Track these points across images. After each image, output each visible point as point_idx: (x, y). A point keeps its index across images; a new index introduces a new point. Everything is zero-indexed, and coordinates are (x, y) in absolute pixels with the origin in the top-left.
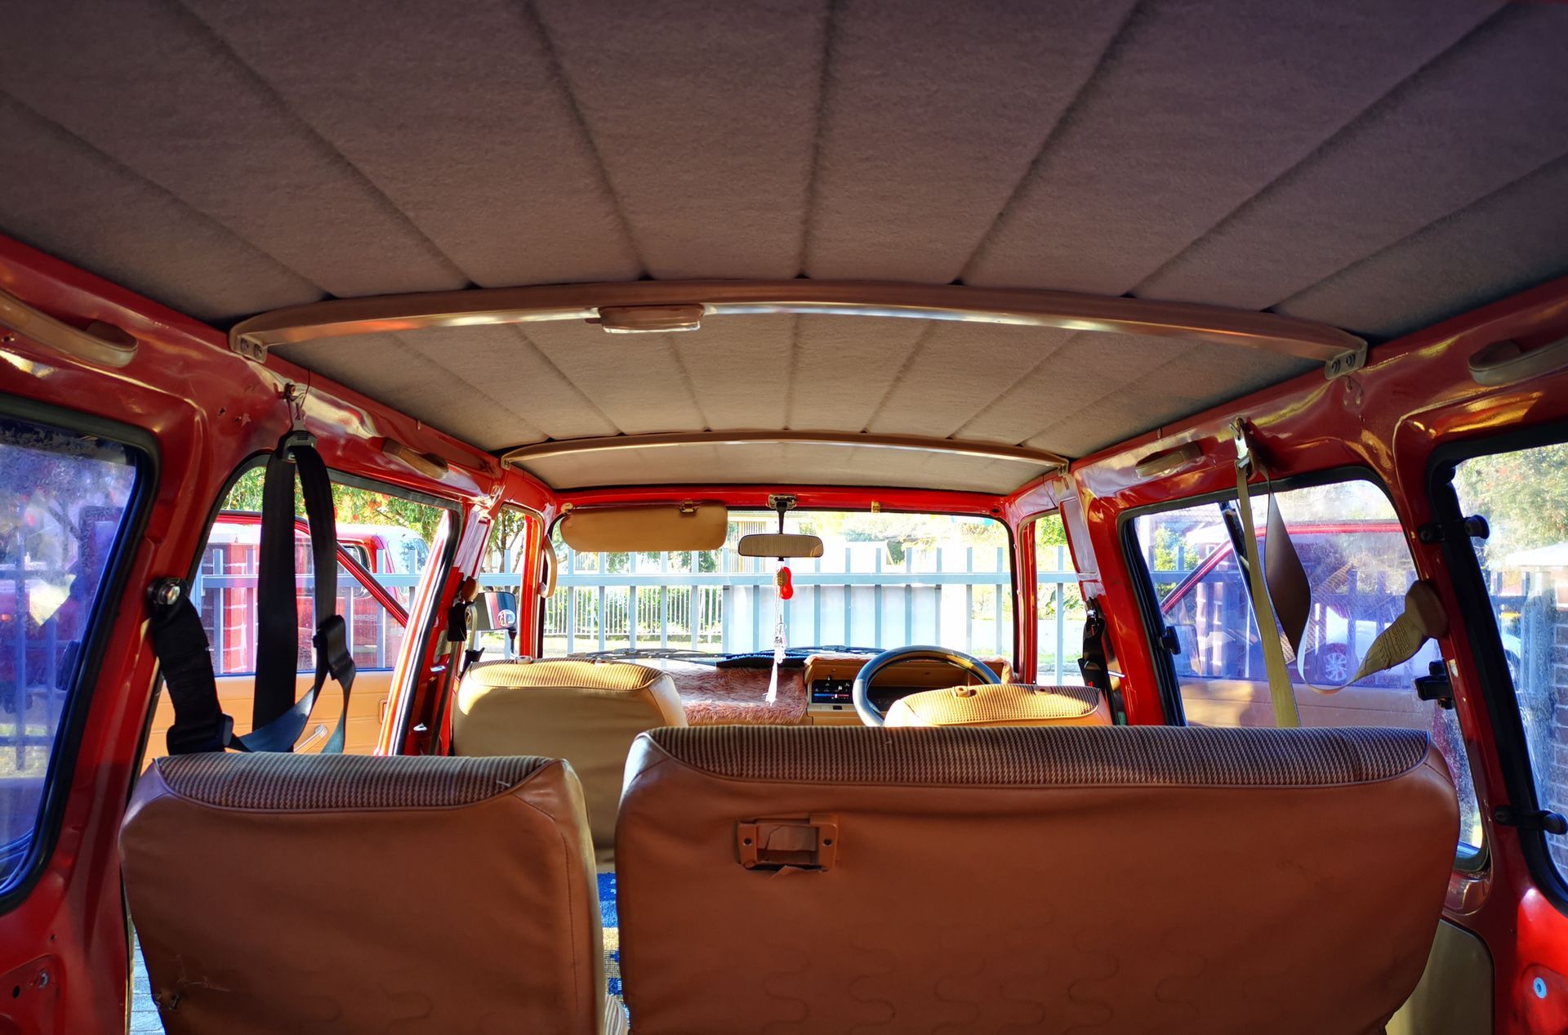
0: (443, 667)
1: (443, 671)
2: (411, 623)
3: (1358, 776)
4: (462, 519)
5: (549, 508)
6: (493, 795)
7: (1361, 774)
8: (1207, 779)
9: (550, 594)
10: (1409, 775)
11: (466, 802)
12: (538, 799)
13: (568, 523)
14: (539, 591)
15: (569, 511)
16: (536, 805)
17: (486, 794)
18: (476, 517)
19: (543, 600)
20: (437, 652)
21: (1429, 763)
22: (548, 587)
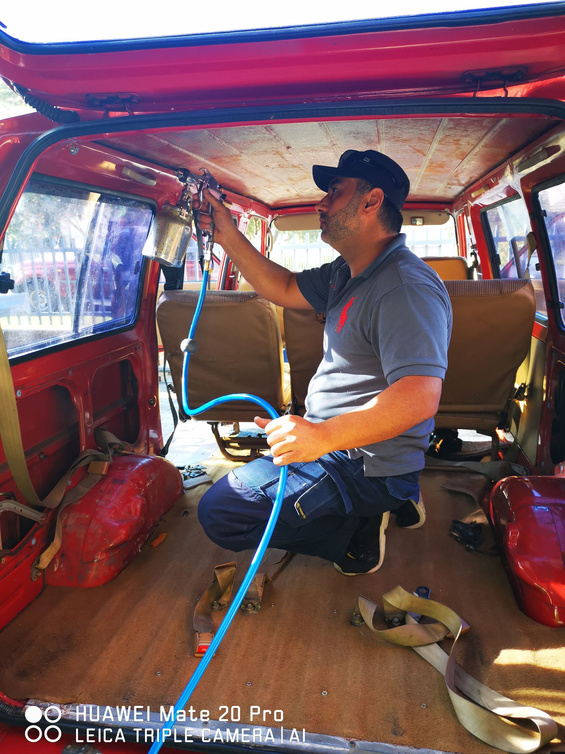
0: (234, 276)
1: (234, 278)
2: (221, 264)
3: (501, 292)
4: (238, 221)
5: (270, 216)
6: (250, 300)
7: (502, 292)
8: (454, 294)
9: (271, 250)
10: (517, 292)
11: (243, 302)
12: (262, 301)
13: (277, 222)
14: (267, 249)
15: (277, 217)
16: (261, 303)
17: (248, 299)
18: (242, 221)
19: (269, 253)
20: (231, 271)
21: (526, 288)
22: (270, 247)
